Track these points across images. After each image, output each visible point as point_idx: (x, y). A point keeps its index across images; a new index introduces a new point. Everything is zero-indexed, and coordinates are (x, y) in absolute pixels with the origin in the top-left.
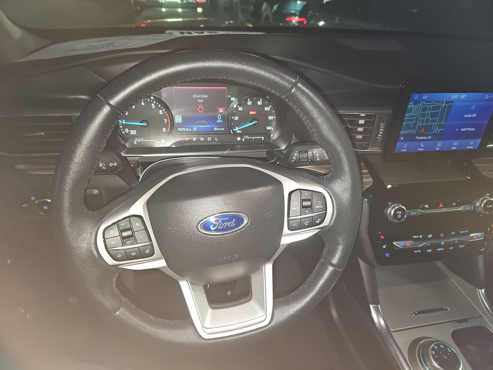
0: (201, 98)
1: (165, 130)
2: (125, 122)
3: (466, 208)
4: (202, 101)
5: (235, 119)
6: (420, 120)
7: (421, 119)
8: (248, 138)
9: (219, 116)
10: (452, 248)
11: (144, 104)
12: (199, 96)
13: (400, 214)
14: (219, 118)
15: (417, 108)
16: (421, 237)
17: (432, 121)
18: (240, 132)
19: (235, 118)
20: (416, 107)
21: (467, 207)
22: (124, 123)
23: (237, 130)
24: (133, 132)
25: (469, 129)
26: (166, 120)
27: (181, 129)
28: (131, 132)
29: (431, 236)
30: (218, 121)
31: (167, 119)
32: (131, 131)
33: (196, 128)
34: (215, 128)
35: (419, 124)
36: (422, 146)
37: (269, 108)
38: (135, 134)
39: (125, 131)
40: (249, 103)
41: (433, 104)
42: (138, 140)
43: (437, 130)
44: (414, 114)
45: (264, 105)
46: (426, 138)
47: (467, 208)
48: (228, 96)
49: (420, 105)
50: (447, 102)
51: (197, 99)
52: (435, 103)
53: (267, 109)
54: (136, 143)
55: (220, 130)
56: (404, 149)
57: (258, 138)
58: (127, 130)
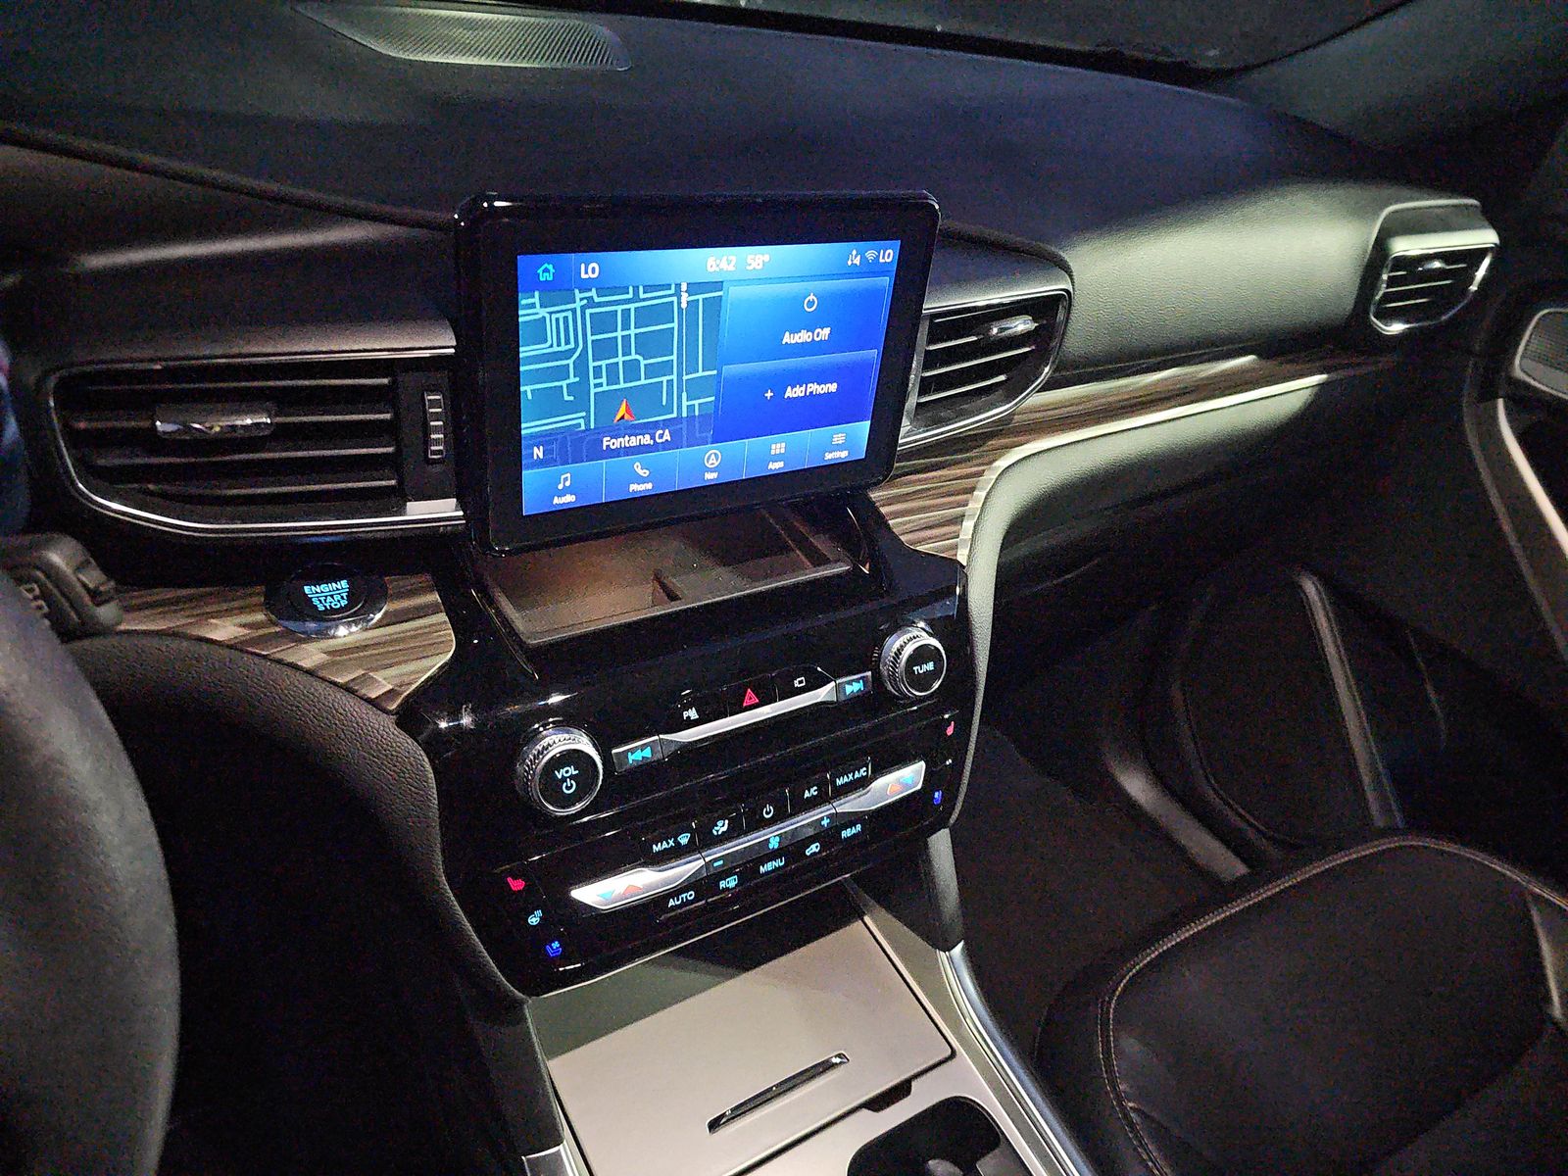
3: (847, 686)
6: (597, 371)
7: (600, 367)
10: (814, 848)
13: (572, 777)
15: (565, 318)
16: (684, 839)
17: (652, 371)
20: (561, 316)
21: (850, 683)
25: (814, 388)
29: (725, 829)
35: (596, 386)
36: (641, 472)
41: (636, 299)
43: (688, 405)
44: (559, 345)
46: (646, 440)
47: (849, 689)
49: (578, 305)
50: (693, 288)
52: (642, 296)
56: (562, 494)
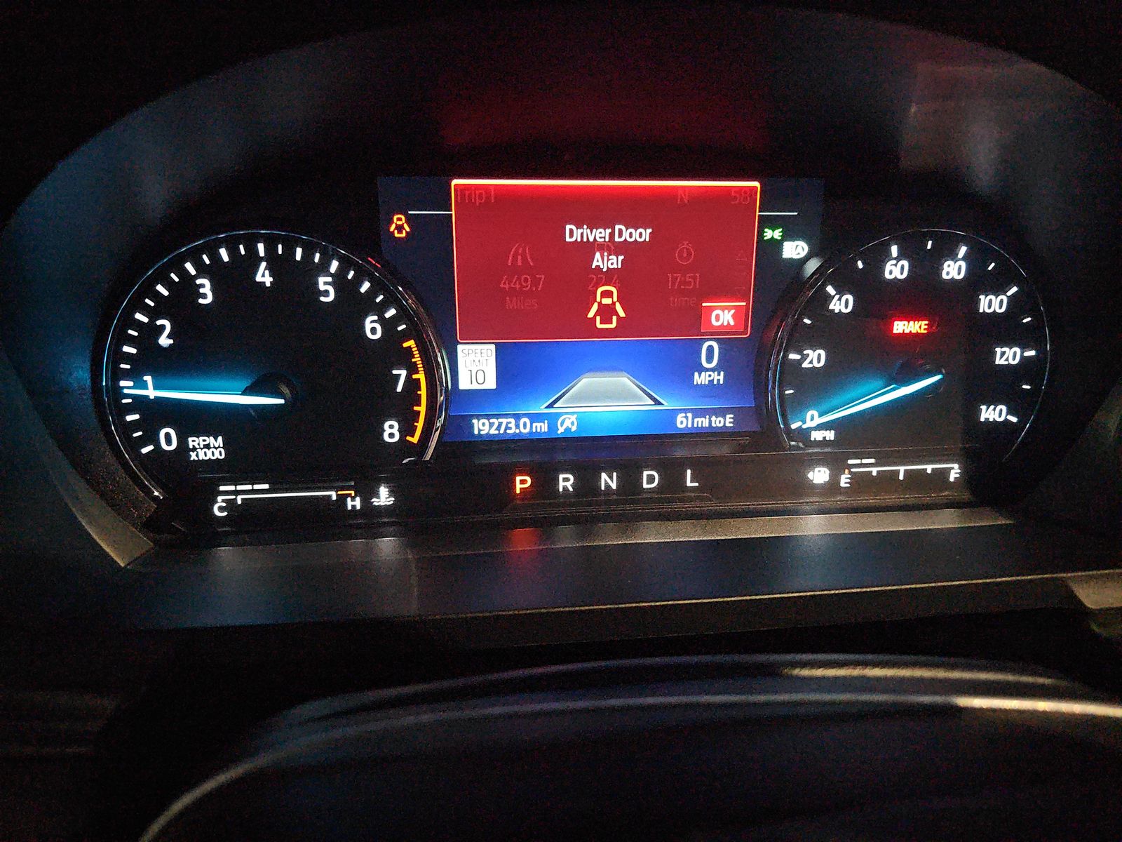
0: (612, 247)
1: (395, 431)
2: (155, 388)
4: (615, 262)
5: (805, 365)
8: (874, 471)
9: (710, 349)
11: (268, 280)
12: (601, 234)
14: (710, 359)
18: (830, 435)
19: (805, 357)
22: (152, 393)
23: (809, 424)
24: (208, 448)
26: (403, 373)
27: (491, 425)
28: (191, 445)
30: (700, 379)
31: (412, 369)
32: (192, 442)
33: (573, 418)
34: (680, 418)
37: (1001, 297)
38: (217, 455)
39: (157, 445)
40: (896, 270)
42: (237, 493)
45: (977, 282)
48: (769, 234)
51: (589, 248)
53: (992, 304)
54: (221, 509)
55: (706, 424)
57: (929, 468)
58: (168, 436)
